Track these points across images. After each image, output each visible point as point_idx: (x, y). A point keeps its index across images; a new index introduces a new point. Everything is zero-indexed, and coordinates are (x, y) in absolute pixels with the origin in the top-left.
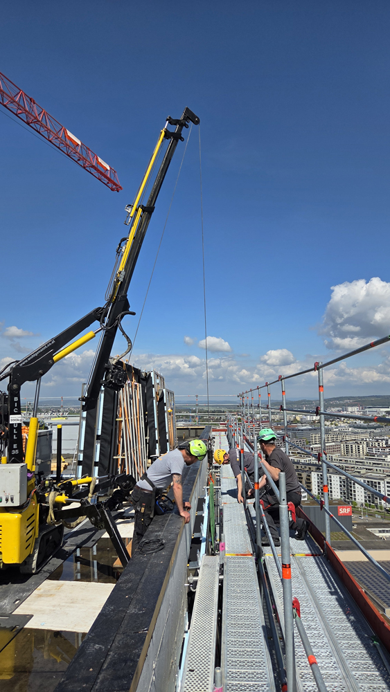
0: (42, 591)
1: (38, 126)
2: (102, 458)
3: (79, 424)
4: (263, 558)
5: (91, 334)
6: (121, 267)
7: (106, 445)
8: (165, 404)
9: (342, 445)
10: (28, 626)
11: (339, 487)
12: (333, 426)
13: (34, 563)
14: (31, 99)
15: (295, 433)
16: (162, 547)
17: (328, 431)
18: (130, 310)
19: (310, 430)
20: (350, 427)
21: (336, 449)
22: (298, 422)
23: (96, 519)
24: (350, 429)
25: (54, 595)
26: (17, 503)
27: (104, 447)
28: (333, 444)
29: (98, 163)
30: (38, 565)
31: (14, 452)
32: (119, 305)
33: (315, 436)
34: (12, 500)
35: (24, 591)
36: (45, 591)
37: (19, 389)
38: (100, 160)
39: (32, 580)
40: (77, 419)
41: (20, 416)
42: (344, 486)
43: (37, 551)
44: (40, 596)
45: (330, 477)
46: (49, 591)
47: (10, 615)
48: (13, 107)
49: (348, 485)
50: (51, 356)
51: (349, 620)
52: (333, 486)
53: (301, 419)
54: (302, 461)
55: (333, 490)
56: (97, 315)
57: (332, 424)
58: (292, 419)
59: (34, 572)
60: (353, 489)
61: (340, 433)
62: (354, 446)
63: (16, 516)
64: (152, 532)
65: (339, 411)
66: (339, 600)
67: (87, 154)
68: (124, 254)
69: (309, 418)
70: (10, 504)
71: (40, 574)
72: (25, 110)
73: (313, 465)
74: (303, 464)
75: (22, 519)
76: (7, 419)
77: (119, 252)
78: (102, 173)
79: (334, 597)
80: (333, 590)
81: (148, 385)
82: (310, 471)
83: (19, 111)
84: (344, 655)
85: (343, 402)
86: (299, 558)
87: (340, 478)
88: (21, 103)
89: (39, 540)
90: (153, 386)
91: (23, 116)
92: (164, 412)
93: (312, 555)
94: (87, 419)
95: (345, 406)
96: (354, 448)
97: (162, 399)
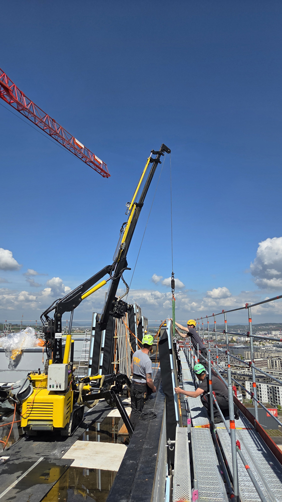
0: (76, 446)
1: (57, 137)
2: (104, 363)
3: (90, 340)
4: (215, 430)
5: (104, 282)
6: (123, 241)
7: (107, 354)
8: (143, 327)
9: (268, 360)
10: (72, 465)
11: (267, 394)
12: (261, 345)
13: (70, 429)
14: (53, 120)
15: (232, 351)
16: (155, 417)
17: (257, 350)
18: (128, 267)
19: (244, 348)
20: (274, 347)
21: (263, 364)
22: (235, 342)
23: (111, 400)
24: (274, 348)
25: (85, 449)
26: (63, 389)
27: (106, 356)
28: (262, 359)
29: (95, 159)
30: (72, 431)
31: (57, 357)
32: (121, 264)
33: (247, 354)
34: (60, 387)
35: (66, 446)
36: (78, 447)
37: (61, 317)
38: (96, 157)
39: (69, 440)
40: (89, 337)
41: (61, 334)
42: (271, 393)
43: (71, 421)
44: (76, 449)
45: (260, 385)
46: (81, 446)
47: (60, 459)
48: (42, 125)
49: (274, 392)
50: (80, 296)
51: (270, 464)
52: (262, 393)
53: (237, 340)
54: (238, 372)
55: (262, 396)
56: (108, 270)
57: (260, 344)
58: (230, 339)
59: (69, 435)
60: (277, 395)
61: (267, 351)
62: (277, 361)
63: (62, 397)
64: (147, 409)
65: (265, 334)
66: (263, 454)
67: (88, 153)
68: (125, 233)
69: (242, 339)
70: (58, 389)
71: (73, 437)
72: (49, 127)
73: (247, 375)
74: (239, 375)
75: (65, 399)
76: (54, 336)
77: (122, 231)
78: (97, 166)
79: (260, 452)
80: (260, 448)
81: (132, 314)
82: (244, 380)
83: (45, 128)
84: (266, 481)
85: (268, 327)
86: (238, 431)
87: (268, 386)
88: (47, 123)
89: (73, 414)
90: (135, 314)
91: (48, 131)
92: (142, 332)
93: (247, 429)
94: (95, 336)
95: (269, 331)
96: (277, 363)
97: (140, 323)
